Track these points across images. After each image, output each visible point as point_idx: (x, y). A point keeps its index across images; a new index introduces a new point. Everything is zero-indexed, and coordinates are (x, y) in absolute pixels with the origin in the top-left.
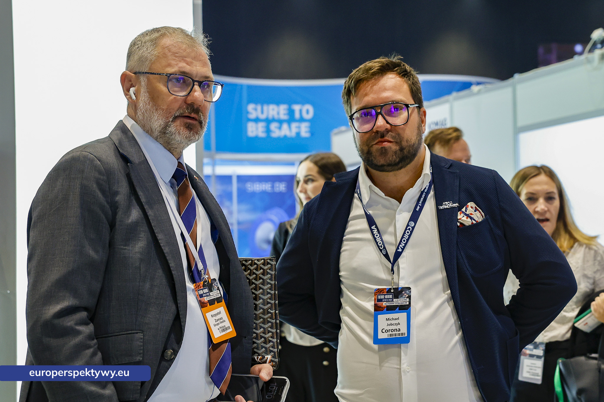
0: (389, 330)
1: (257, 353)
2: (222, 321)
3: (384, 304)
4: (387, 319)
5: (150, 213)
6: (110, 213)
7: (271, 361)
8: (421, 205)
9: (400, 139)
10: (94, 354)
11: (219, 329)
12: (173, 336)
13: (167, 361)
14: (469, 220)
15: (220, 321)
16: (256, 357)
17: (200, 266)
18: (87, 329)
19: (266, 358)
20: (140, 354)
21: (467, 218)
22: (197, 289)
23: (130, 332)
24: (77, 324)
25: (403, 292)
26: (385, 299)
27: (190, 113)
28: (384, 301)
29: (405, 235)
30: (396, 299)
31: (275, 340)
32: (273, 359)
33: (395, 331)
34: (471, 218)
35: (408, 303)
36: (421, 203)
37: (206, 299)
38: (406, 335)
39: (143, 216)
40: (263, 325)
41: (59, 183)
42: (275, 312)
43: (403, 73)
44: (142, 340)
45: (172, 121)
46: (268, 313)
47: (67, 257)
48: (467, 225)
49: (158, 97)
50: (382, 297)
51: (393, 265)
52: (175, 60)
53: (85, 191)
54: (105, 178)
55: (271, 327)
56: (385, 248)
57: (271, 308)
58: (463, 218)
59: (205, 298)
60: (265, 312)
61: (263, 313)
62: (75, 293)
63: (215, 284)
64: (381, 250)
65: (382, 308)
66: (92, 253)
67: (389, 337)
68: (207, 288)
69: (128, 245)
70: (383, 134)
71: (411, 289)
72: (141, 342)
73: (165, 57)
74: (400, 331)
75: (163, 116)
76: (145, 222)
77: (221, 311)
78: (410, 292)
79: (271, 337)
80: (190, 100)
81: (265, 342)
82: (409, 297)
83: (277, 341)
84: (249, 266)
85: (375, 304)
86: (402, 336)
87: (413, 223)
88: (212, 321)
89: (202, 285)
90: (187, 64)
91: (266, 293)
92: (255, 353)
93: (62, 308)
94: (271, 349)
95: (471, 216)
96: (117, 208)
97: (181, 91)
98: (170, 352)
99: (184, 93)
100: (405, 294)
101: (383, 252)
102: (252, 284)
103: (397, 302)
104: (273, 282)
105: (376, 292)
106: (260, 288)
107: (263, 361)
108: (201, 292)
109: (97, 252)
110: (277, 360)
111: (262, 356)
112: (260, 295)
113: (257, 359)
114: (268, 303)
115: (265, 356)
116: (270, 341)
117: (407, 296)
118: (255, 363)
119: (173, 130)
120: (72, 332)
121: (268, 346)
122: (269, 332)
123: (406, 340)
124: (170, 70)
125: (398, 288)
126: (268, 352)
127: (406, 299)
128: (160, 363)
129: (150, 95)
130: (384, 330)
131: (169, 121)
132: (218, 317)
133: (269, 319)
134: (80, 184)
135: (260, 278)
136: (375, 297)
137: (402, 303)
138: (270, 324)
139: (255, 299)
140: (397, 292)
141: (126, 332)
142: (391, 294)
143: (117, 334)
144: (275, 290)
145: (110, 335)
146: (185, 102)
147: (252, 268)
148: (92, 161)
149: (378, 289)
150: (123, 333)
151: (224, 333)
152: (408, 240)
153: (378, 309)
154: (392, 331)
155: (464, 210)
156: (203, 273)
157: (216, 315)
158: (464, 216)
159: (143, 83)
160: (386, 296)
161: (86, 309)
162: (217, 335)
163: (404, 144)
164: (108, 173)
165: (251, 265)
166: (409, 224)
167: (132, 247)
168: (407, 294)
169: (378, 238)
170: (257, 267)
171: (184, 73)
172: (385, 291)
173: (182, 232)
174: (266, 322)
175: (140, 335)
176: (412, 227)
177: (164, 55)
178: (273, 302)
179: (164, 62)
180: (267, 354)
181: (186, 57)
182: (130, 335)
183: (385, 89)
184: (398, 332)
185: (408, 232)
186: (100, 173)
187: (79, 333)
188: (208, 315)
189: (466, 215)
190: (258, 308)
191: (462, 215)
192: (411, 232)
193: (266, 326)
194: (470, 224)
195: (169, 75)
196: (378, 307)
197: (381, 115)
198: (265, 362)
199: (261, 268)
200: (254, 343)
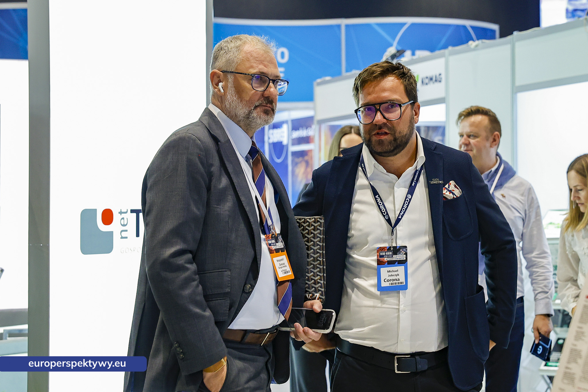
0: (390, 280)
1: (308, 292)
2: (284, 265)
3: (386, 259)
4: (388, 271)
5: (235, 181)
6: (207, 179)
7: (319, 298)
8: (415, 181)
9: (394, 131)
10: (197, 286)
11: (282, 271)
12: (251, 275)
13: (247, 293)
14: (451, 195)
15: (283, 265)
16: (307, 295)
17: (270, 222)
18: (193, 267)
19: (315, 296)
20: (228, 287)
21: (450, 194)
22: (267, 239)
23: (221, 270)
24: (186, 263)
25: (401, 250)
26: (386, 255)
27: (267, 104)
28: (386, 257)
29: (405, 205)
30: (395, 256)
31: (322, 282)
32: (321, 297)
33: (395, 281)
34: (453, 194)
35: (405, 259)
36: (415, 180)
37: (273, 248)
38: (404, 284)
39: (230, 183)
40: (313, 270)
41: (170, 157)
42: (323, 260)
43: (401, 76)
44: (230, 277)
45: (253, 110)
46: (318, 260)
47: (178, 213)
48: (449, 198)
49: (243, 91)
50: (384, 254)
51: (393, 228)
52: (256, 63)
53: (190, 164)
54: (204, 154)
55: (320, 272)
56: (387, 214)
57: (320, 257)
58: (446, 193)
59: (273, 246)
60: (315, 260)
61: (314, 261)
62: (184, 240)
63: (279, 238)
64: (384, 216)
65: (384, 262)
66: (195, 210)
67: (390, 285)
68: (274, 240)
69: (220, 205)
70: (381, 127)
71: (407, 247)
72: (229, 278)
73: (248, 61)
74: (399, 280)
75: (247, 106)
76: (231, 187)
77: (284, 258)
78: (407, 250)
79: (320, 280)
80: (267, 93)
81: (315, 283)
82: (406, 254)
83: (324, 282)
84: (303, 224)
85: (377, 260)
86: (401, 284)
87: (410, 196)
88: (277, 265)
89: (270, 237)
90: (265, 66)
91: (316, 244)
92: (306, 291)
93: (176, 251)
94: (319, 288)
95: (453, 192)
96: (212, 176)
97: (260, 87)
98: (248, 286)
99: (262, 89)
100: (403, 252)
101: (386, 217)
102: (305, 238)
103: (396, 258)
104: (322, 236)
105: (379, 250)
106: (312, 241)
107: (313, 298)
108: (270, 242)
109: (198, 209)
110: (324, 297)
111: (312, 294)
112: (312, 247)
113: (308, 296)
114: (318, 252)
115: (315, 294)
116: (319, 283)
117: (404, 253)
118: (306, 299)
119: (255, 115)
120: (182, 268)
121: (317, 286)
122: (318, 275)
123: (405, 287)
124: (253, 71)
125: (397, 246)
126: (316, 291)
127: (403, 255)
128: (242, 294)
129: (236, 89)
130: (386, 280)
131: (252, 109)
132: (282, 262)
133: (318, 266)
134: (186, 158)
135: (312, 233)
136: (378, 254)
137: (400, 259)
138: (318, 269)
139: (308, 249)
140: (396, 250)
141: (218, 271)
142: (391, 252)
143: (211, 271)
144: (323, 242)
145: (206, 272)
146: (263, 95)
147: (305, 225)
148: (194, 141)
149: (380, 247)
150: (216, 271)
151: (285, 275)
152: (406, 209)
153: (380, 263)
154: (393, 280)
155: (447, 186)
156: (271, 228)
157: (280, 260)
158: (447, 192)
159: (230, 80)
160: (387, 253)
161: (191, 252)
162: (281, 275)
163: (397, 135)
164: (206, 151)
165: (304, 222)
166: (408, 197)
167: (222, 206)
168: (404, 252)
169: (382, 205)
170: (309, 224)
171: (263, 73)
172: (386, 249)
173: (256, 196)
174: (316, 268)
175: (229, 273)
176: (409, 199)
177: (247, 59)
178: (321, 252)
179: (247, 64)
180: (317, 293)
181: (264, 61)
182: (221, 272)
183: (384, 90)
184: (397, 282)
185: (406, 203)
186: (201, 150)
187: (187, 269)
188: (275, 259)
189: (448, 190)
190: (310, 257)
191: (446, 190)
192: (409, 203)
193: (315, 271)
194: (452, 198)
195: (253, 75)
196: (380, 262)
197: (379, 112)
198: (315, 299)
199: (312, 225)
200: (307, 283)
